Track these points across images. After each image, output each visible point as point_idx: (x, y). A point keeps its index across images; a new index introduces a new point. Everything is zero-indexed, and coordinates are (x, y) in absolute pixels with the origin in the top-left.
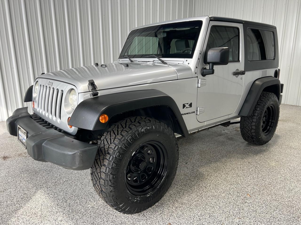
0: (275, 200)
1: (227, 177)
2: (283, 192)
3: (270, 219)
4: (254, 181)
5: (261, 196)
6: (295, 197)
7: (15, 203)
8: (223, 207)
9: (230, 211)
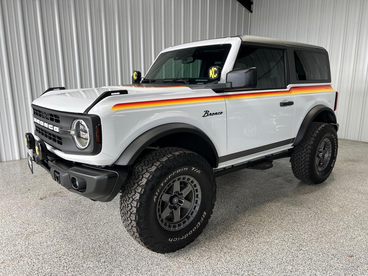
0: (334, 248)
1: (282, 223)
2: (344, 240)
3: (326, 267)
4: (313, 227)
5: (319, 244)
6: (357, 246)
7: (56, 244)
8: (276, 254)
9: (283, 258)
